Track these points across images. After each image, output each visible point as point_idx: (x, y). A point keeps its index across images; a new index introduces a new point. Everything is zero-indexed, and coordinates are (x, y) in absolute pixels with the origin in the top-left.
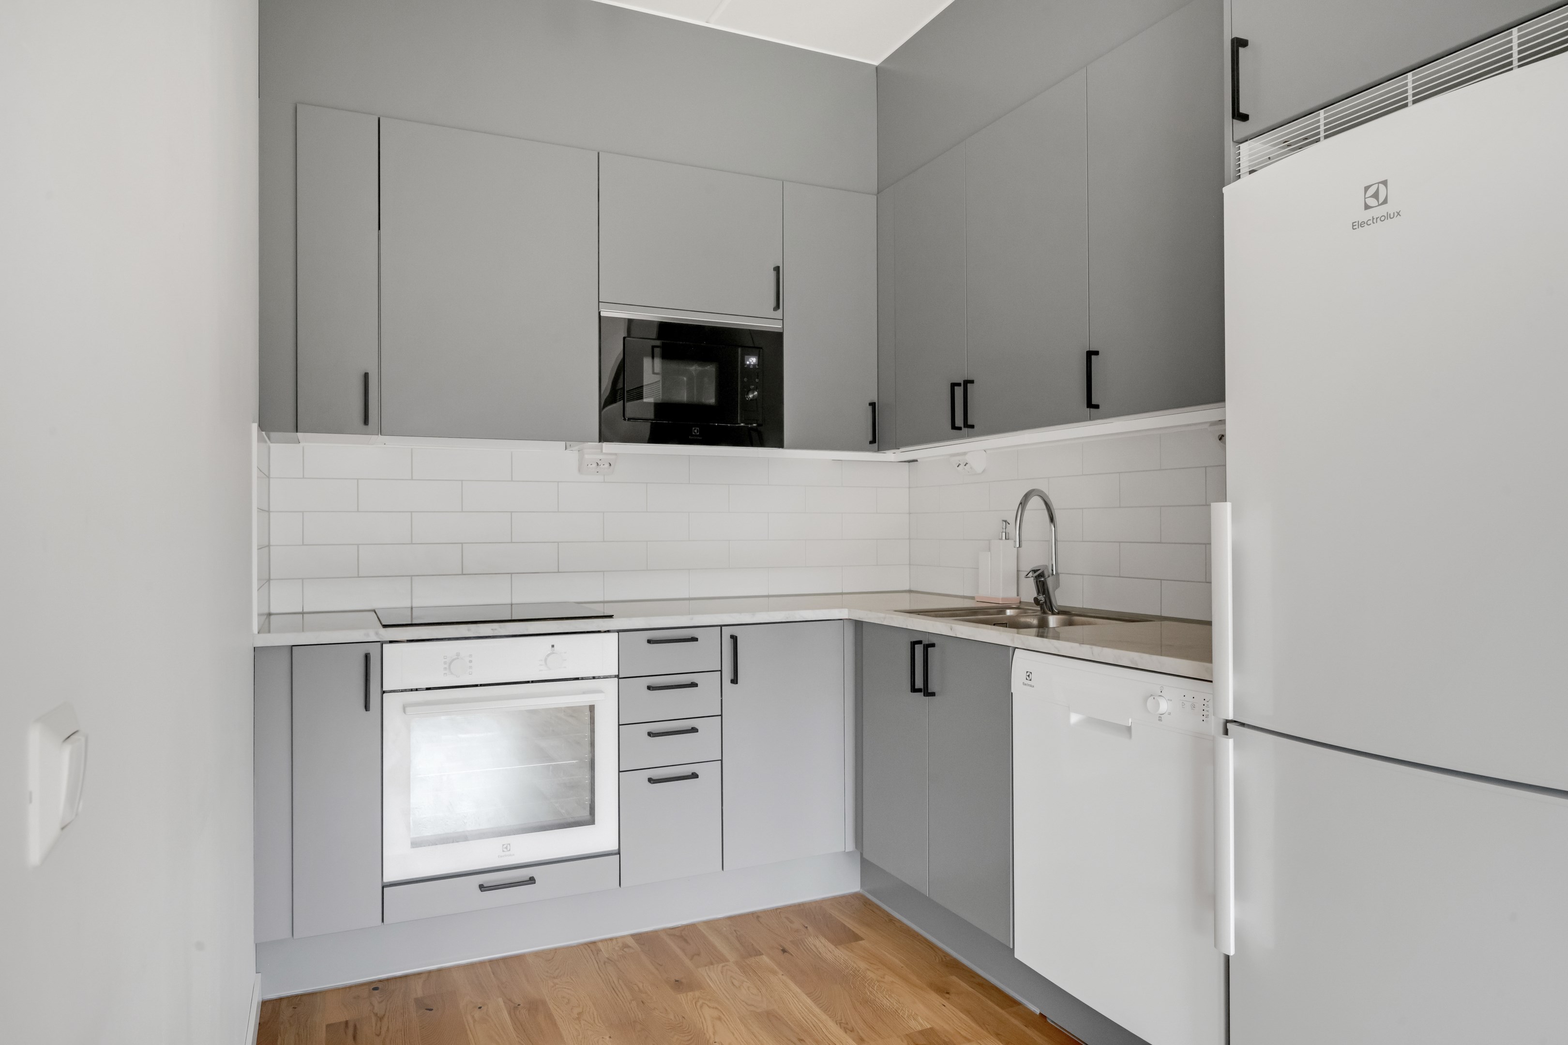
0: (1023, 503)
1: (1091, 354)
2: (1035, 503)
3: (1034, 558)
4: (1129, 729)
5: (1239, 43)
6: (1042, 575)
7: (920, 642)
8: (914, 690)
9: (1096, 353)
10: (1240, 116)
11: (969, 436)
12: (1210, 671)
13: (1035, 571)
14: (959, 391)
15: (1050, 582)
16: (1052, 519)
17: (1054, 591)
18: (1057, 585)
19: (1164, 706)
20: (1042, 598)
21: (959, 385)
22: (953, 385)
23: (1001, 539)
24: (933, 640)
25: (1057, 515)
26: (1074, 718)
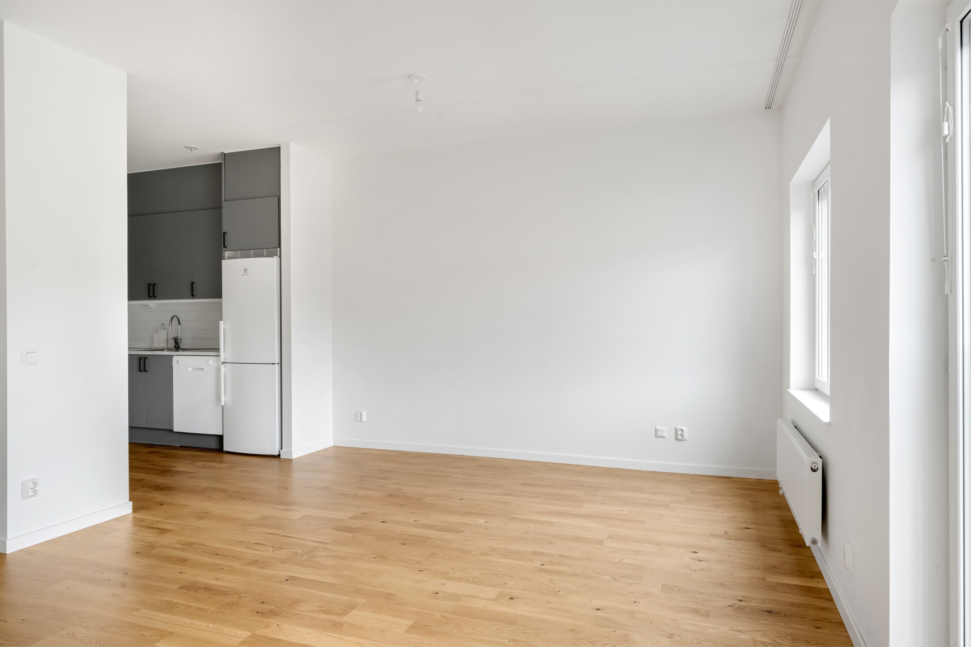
0: (172, 319)
1: (193, 283)
2: (175, 319)
3: (173, 335)
4: (203, 369)
5: (225, 233)
6: (177, 339)
7: (142, 358)
8: (140, 371)
9: (194, 283)
10: (225, 247)
11: (154, 300)
12: (219, 354)
13: (174, 338)
14: (151, 287)
15: (179, 341)
16: (179, 323)
17: (180, 343)
18: (181, 342)
19: (210, 362)
20: (176, 346)
21: (151, 284)
22: (149, 285)
23: (162, 329)
24: (146, 357)
25: (181, 322)
26: (190, 369)
